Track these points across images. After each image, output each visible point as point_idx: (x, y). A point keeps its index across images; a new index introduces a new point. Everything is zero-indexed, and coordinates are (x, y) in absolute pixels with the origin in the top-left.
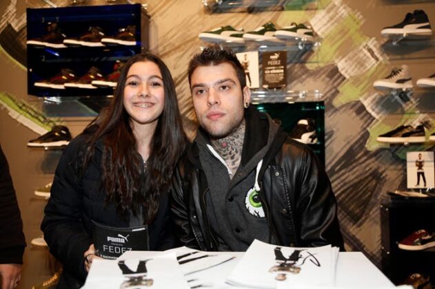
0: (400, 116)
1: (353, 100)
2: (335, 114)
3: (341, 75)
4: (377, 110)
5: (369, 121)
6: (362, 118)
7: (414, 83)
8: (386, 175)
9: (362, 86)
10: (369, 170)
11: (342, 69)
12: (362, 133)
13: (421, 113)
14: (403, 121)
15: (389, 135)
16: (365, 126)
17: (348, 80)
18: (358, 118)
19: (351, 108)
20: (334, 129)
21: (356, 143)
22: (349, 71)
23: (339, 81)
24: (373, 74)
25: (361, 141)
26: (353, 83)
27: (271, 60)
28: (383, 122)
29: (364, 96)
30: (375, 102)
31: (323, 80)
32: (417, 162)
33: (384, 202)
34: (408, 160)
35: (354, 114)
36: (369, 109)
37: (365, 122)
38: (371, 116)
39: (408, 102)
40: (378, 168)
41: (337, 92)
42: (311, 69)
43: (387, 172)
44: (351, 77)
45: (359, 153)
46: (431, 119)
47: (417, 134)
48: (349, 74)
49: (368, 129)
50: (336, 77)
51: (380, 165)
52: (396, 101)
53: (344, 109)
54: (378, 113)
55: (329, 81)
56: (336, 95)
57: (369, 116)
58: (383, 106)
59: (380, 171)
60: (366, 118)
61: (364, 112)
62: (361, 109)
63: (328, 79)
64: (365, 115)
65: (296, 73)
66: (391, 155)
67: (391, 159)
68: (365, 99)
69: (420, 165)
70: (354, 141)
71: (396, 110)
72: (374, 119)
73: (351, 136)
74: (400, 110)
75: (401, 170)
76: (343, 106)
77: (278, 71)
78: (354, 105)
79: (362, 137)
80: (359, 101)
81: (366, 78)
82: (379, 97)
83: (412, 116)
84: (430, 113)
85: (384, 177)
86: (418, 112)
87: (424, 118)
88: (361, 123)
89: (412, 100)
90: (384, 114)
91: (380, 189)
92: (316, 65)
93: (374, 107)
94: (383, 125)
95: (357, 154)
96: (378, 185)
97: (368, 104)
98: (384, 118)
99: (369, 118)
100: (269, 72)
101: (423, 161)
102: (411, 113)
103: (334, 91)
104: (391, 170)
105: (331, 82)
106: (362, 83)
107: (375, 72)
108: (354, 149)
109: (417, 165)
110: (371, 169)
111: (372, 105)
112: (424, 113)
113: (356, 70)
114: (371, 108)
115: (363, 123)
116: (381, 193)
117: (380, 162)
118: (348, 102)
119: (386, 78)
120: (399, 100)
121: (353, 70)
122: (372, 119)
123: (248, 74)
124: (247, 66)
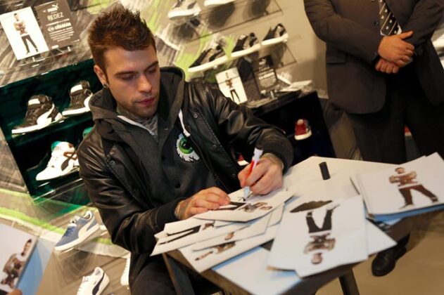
0: (197, 42)
4: (175, 41)
5: (172, 55)
6: (165, 54)
7: (201, 5)
13: (214, 33)
14: (201, 45)
15: (197, 63)
16: (170, 61)
18: (162, 54)
22: (136, 6)
24: (159, 5)
27: (50, 14)
28: (185, 52)
29: (159, 29)
30: (171, 33)
32: (226, 81)
34: (219, 82)
36: (167, 42)
37: (169, 56)
38: (172, 49)
39: (200, 26)
42: (94, 13)
46: (223, 37)
47: (220, 55)
52: (189, 27)
54: (177, 44)
57: (170, 49)
58: (179, 36)
60: (168, 53)
61: (165, 47)
62: (161, 45)
64: (166, 49)
65: (80, 22)
68: (161, 32)
69: (229, 83)
71: (192, 36)
72: (176, 51)
74: (195, 35)
77: (64, 26)
80: (156, 37)
82: (172, 27)
83: (207, 38)
84: (221, 31)
86: (211, 32)
87: (218, 38)
89: (202, 22)
90: (183, 43)
92: (98, 8)
93: (172, 39)
94: (186, 55)
97: (165, 37)
98: (184, 47)
99: (171, 52)
100: (53, 29)
101: (231, 79)
102: (205, 36)
106: (152, 16)
109: (228, 85)
111: (169, 37)
112: (216, 32)
113: (142, 3)
114: (170, 40)
115: (167, 57)
119: (176, 6)
120: (192, 26)
121: (138, 4)
122: (173, 51)
123: (28, 37)
124: (24, 28)
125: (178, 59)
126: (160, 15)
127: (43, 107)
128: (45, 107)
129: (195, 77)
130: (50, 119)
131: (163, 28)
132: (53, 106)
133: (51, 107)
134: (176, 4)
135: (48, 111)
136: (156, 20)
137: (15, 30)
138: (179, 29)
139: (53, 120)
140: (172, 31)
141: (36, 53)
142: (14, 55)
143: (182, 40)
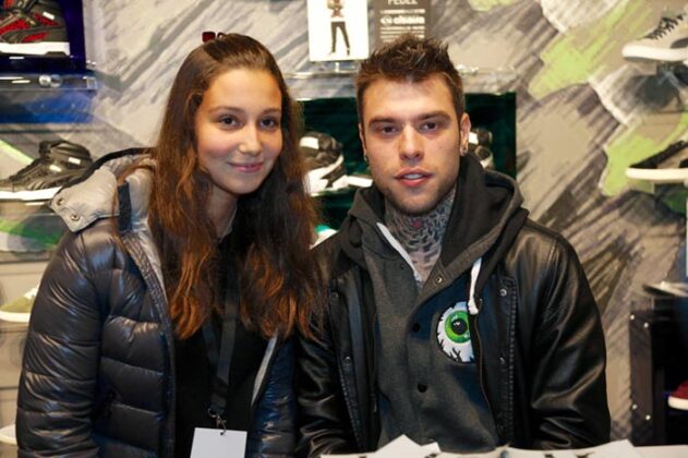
0: (673, 117)
1: (573, 82)
2: (532, 114)
3: (548, 24)
4: (624, 104)
5: (608, 129)
6: (592, 124)
8: (643, 248)
9: (595, 48)
10: (605, 239)
11: (551, 11)
12: (592, 157)
14: (681, 127)
15: (652, 163)
16: (598, 140)
17: (564, 36)
18: (584, 122)
19: (569, 100)
20: (532, 150)
21: (578, 179)
22: (567, 15)
23: (543, 38)
24: (618, 22)
25: (591, 174)
26: (575, 43)
28: (638, 131)
29: (599, 71)
30: (621, 85)
31: (509, 35)
33: (637, 308)
35: (576, 114)
36: (607, 102)
37: (600, 131)
38: (612, 118)
40: (625, 232)
41: (540, 63)
42: (480, 9)
43: (645, 242)
44: (570, 28)
45: (586, 200)
48: (565, 23)
49: (605, 147)
50: (537, 28)
51: (631, 226)
52: (667, 81)
53: (553, 102)
54: (627, 112)
55: (521, 39)
56: (537, 71)
57: (606, 117)
58: (637, 95)
59: (629, 240)
60: (600, 123)
61: (598, 110)
62: (590, 103)
63: (519, 33)
64: (599, 116)
65: (448, 19)
66: (652, 204)
67: (652, 212)
68: (601, 79)
70: (575, 174)
71: (666, 103)
72: (618, 124)
73: (568, 163)
74: (674, 102)
75: (673, 236)
76: (551, 96)
77: (411, 20)
78: (575, 95)
79: (592, 165)
80: (587, 85)
81: (604, 30)
82: (630, 74)
85: (636, 254)
88: (590, 134)
90: (640, 113)
91: (629, 279)
93: (619, 97)
94: (638, 138)
95: (579, 204)
96: (625, 271)
97: (605, 89)
98: (639, 121)
99: (607, 123)
100: (390, 21)
103: (531, 61)
104: (653, 237)
105: (526, 40)
106: (594, 41)
107: (623, 15)
108: (573, 192)
110: (609, 235)
111: (616, 91)
113: (582, 12)
114: (613, 99)
115: (594, 133)
116: (631, 289)
117: (630, 220)
118: (563, 86)
119: (650, 37)
120: (674, 81)
121: (574, 13)
122: (613, 124)
123: (342, 25)
124: (340, 8)
125: (618, 142)
126: (612, 45)
127: (320, 156)
128: (323, 159)
129: (640, 188)
130: (326, 182)
131: (607, 72)
132: (341, 160)
133: (334, 161)
134: (651, 31)
135: (326, 166)
136: (598, 53)
137: (326, 6)
138: (642, 81)
139: (330, 185)
140: (625, 81)
141: (345, 57)
142: (307, 52)
143: (642, 106)
